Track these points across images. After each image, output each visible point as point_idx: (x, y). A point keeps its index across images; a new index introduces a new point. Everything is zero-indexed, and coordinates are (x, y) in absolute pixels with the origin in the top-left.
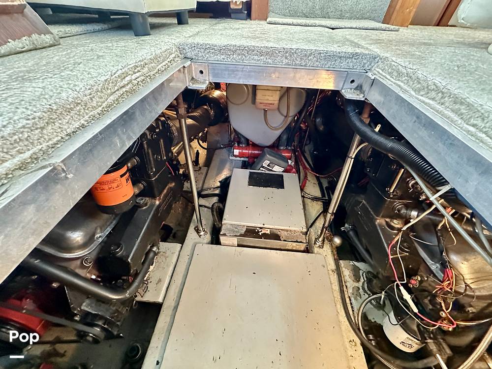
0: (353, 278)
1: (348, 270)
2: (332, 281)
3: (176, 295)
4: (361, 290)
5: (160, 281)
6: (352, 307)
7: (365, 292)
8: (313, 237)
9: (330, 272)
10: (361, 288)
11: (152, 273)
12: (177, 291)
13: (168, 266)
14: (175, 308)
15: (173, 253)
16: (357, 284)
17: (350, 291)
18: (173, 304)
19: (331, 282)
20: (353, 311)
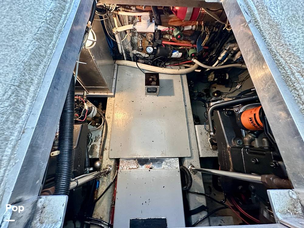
0: (95, 146)
1: (96, 152)
2: (108, 143)
3: (190, 128)
4: (93, 140)
5: (201, 134)
6: (102, 132)
7: (92, 140)
8: (112, 174)
9: (108, 148)
10: (93, 142)
11: (207, 137)
12: (190, 130)
13: (201, 142)
14: (188, 123)
15: (203, 150)
16: (95, 143)
17: (100, 140)
18: (190, 124)
19: (110, 143)
20: (103, 131)
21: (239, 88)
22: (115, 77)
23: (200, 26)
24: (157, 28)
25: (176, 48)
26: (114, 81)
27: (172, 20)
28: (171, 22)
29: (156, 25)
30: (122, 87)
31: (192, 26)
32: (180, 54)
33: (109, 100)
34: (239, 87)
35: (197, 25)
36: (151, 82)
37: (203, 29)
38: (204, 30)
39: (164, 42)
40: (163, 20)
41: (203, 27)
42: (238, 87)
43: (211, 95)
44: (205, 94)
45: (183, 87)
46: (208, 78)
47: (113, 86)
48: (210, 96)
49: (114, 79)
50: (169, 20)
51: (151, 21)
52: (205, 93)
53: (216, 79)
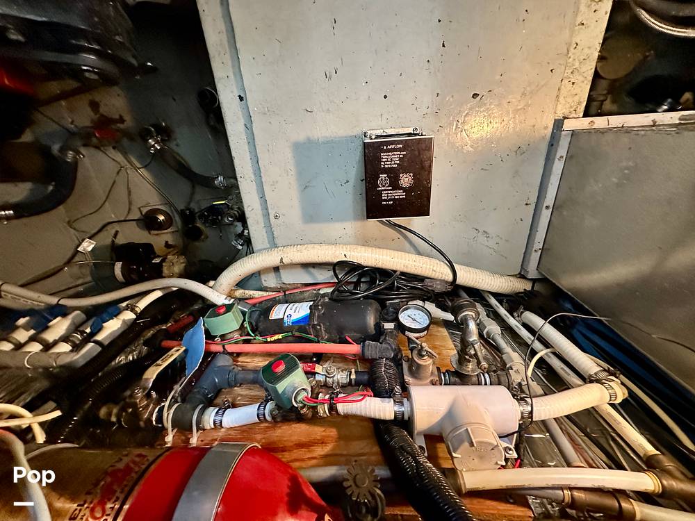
21: (83, 240)
22: (545, 215)
23: (183, 427)
24: (397, 408)
25: (297, 334)
26: (550, 200)
27: (319, 451)
28: (322, 442)
29: (404, 423)
30: (517, 172)
31: (218, 425)
32: (277, 313)
33: (580, 103)
34: (85, 244)
35: (198, 429)
36: (403, 168)
37: (168, 416)
38: (161, 410)
39: (353, 348)
40: (367, 448)
41: (169, 425)
42: (88, 246)
43: (177, 219)
44: (199, 224)
45: (262, 197)
46: (184, 265)
47: (558, 167)
48: (181, 213)
49: (547, 207)
50: (333, 449)
51: (434, 438)
52: (199, 228)
53: (157, 260)
